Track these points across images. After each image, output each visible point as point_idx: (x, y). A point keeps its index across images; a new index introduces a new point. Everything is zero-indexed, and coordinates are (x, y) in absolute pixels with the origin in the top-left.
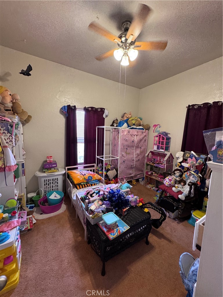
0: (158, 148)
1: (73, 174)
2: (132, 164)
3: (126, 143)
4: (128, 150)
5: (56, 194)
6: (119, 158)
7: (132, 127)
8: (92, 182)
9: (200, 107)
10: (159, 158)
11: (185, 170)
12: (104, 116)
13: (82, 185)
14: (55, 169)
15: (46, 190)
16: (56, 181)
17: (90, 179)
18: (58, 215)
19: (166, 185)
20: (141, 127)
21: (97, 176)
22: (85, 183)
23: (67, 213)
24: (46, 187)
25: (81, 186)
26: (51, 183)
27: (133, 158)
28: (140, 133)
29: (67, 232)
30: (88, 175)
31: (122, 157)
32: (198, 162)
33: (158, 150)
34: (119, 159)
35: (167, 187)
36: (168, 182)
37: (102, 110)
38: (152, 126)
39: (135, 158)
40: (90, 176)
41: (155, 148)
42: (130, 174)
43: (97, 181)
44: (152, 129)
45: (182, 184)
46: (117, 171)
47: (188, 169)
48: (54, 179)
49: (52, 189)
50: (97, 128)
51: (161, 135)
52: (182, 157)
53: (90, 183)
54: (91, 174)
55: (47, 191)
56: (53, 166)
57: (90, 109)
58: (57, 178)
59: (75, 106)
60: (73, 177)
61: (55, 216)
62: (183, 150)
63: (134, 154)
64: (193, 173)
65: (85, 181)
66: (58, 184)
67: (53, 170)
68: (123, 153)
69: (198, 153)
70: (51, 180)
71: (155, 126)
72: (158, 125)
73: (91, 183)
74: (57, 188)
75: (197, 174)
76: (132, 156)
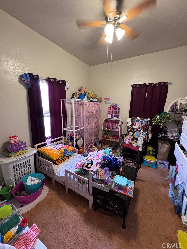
0: (112, 117)
1: (48, 151)
2: (93, 132)
3: (88, 114)
4: (89, 120)
5: (32, 177)
6: (84, 127)
7: (91, 100)
8: (68, 154)
9: (140, 86)
10: (111, 124)
11: (135, 131)
12: (66, 89)
13: (60, 160)
14: (23, 151)
15: (16, 177)
16: (29, 163)
17: (66, 152)
18: (45, 199)
19: (127, 143)
20: (96, 100)
21: (71, 148)
22: (63, 157)
23: (54, 193)
24: (16, 173)
25: (60, 162)
26: (23, 167)
27: (93, 127)
28: (96, 105)
29: (69, 211)
30: (63, 148)
31: (86, 126)
32: (143, 124)
33: (112, 118)
34: (84, 129)
35: (128, 144)
36: (128, 141)
37: (64, 83)
38: (103, 99)
39: (94, 126)
40: (65, 149)
41: (109, 116)
42: (92, 140)
43: (71, 152)
44: (103, 101)
45: (135, 140)
46: (83, 139)
47: (137, 130)
48: (26, 162)
49: (23, 174)
50: (61, 101)
51: (114, 107)
52: (131, 122)
53: (66, 156)
54: (65, 147)
55: (18, 178)
56: (22, 146)
57: (53, 80)
58: (30, 160)
59: (37, 76)
60: (49, 154)
61: (42, 201)
62: (130, 116)
63: (93, 123)
64: (142, 132)
65: (63, 155)
66: (30, 166)
67: (21, 151)
68: (86, 123)
69: (141, 118)
70: (22, 164)
71: (106, 99)
72: (108, 98)
73: (68, 156)
74: (30, 170)
75: (145, 132)
76: (92, 125)
